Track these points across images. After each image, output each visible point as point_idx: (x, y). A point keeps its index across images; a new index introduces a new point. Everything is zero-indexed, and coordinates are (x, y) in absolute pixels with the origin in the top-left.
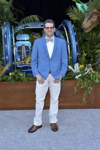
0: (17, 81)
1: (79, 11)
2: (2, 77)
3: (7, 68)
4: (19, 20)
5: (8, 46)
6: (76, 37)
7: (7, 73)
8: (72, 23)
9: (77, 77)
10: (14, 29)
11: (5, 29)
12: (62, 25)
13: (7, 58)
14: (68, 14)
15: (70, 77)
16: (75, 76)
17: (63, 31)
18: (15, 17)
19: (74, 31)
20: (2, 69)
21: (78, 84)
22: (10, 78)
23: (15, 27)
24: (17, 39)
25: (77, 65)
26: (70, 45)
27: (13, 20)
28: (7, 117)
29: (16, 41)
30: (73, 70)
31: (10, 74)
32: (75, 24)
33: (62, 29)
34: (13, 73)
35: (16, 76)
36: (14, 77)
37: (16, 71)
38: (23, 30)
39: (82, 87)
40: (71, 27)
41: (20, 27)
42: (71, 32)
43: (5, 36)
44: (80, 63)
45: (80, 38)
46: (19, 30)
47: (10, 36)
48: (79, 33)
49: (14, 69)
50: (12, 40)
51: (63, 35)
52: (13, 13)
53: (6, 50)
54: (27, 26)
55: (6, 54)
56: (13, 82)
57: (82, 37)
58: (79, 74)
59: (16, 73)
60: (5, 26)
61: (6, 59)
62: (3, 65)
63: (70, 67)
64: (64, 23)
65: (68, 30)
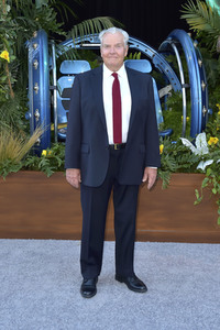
0: (59, 169)
1: (211, 10)
2: (24, 159)
3: (35, 137)
4: (67, 28)
5: (42, 88)
6: (201, 69)
7: (36, 151)
8: (193, 37)
9: (202, 166)
10: (56, 48)
11: (37, 48)
12: (169, 40)
13: (38, 114)
14: (184, 17)
15: (185, 166)
16: (197, 164)
17: (170, 56)
18: (59, 19)
19: (198, 57)
20: (24, 142)
21: (204, 184)
22: (43, 162)
23: (58, 43)
24: (62, 71)
25: (201, 138)
26: (188, 90)
27: (56, 27)
28: (34, 254)
29: (59, 75)
30: (193, 149)
31: (44, 152)
32: (199, 40)
33: (168, 52)
34: (50, 152)
35: (57, 157)
36: (51, 160)
37: (57, 145)
38: (78, 49)
39: (214, 191)
40: (190, 46)
41: (71, 45)
42: (190, 58)
43: (36, 63)
44: (210, 133)
45: (212, 73)
46: (66, 49)
47: (45, 63)
48: (209, 61)
49: (53, 140)
50: (51, 73)
51: (171, 64)
52: (56, 10)
53: (36, 98)
54: (86, 42)
55: (36, 106)
56: (50, 172)
57: (215, 70)
58: (206, 159)
59: (57, 152)
60: (36, 40)
61: (35, 117)
62: (28, 132)
63: (186, 142)
64: (174, 38)
65: (182, 53)
